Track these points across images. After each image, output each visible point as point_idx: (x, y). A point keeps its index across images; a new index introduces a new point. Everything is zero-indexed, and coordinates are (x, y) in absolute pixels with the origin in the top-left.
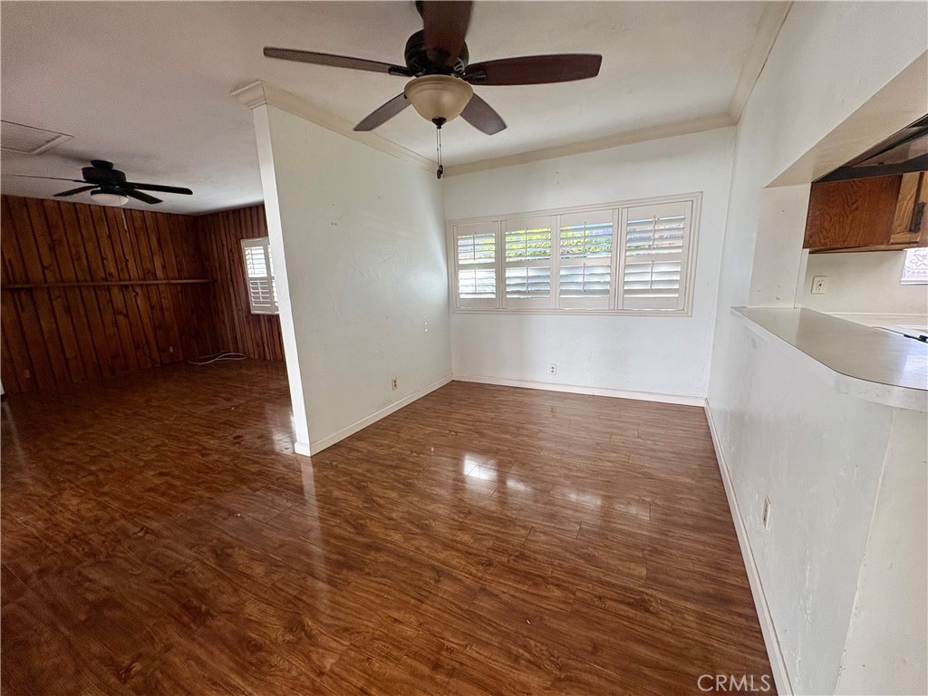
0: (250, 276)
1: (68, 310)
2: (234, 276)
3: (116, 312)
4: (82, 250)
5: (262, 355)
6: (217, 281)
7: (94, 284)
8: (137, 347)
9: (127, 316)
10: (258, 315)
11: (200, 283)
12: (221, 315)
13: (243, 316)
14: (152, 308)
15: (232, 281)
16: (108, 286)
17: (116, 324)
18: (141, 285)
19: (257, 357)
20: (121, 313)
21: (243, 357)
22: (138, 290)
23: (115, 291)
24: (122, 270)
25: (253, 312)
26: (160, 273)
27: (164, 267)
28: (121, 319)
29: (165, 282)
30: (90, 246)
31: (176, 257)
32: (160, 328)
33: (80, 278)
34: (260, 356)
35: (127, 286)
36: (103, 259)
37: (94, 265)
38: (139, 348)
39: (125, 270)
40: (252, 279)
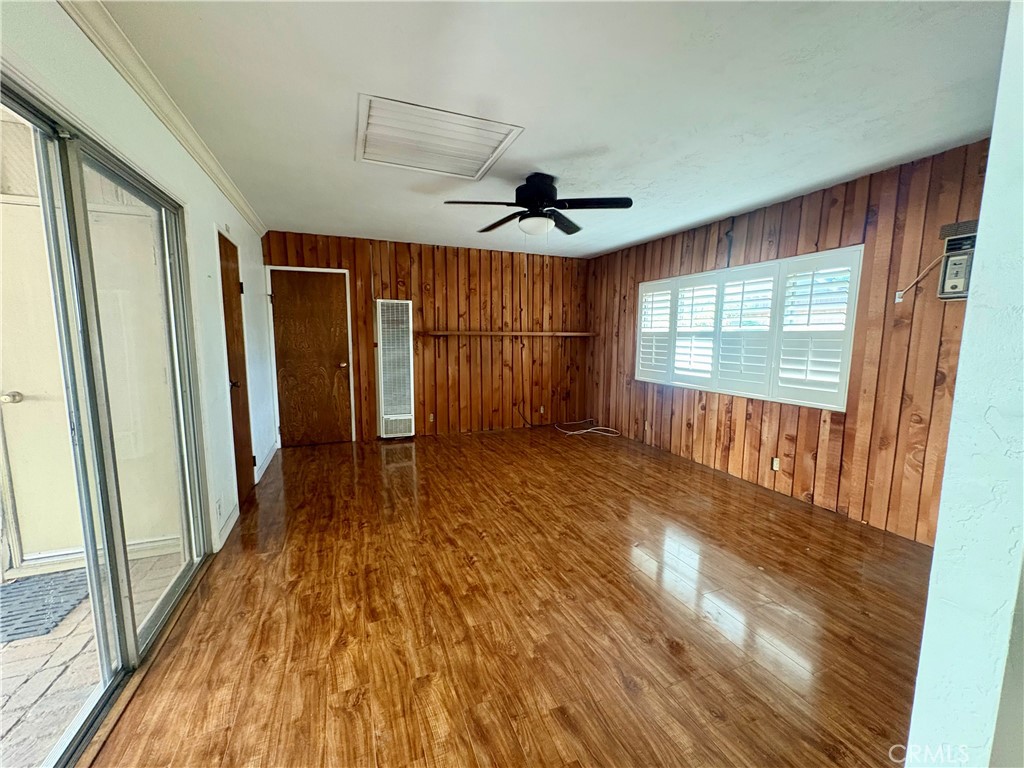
0: (643, 330)
1: (468, 359)
2: (621, 330)
3: (504, 364)
4: (489, 299)
5: (640, 435)
6: (598, 335)
7: (492, 333)
8: (514, 405)
9: (512, 369)
10: (644, 383)
11: (580, 337)
12: (595, 377)
13: (624, 380)
14: (534, 362)
15: (618, 336)
16: (502, 336)
17: (502, 376)
18: (529, 336)
19: (632, 437)
20: (507, 365)
21: (612, 433)
22: (525, 342)
23: (507, 342)
24: (516, 319)
25: (637, 378)
26: (546, 324)
27: (551, 318)
29: (551, 334)
30: (495, 293)
31: (564, 306)
32: (537, 384)
33: (483, 327)
34: (636, 436)
35: (516, 337)
36: (503, 308)
37: (495, 315)
39: (518, 320)
40: (645, 334)
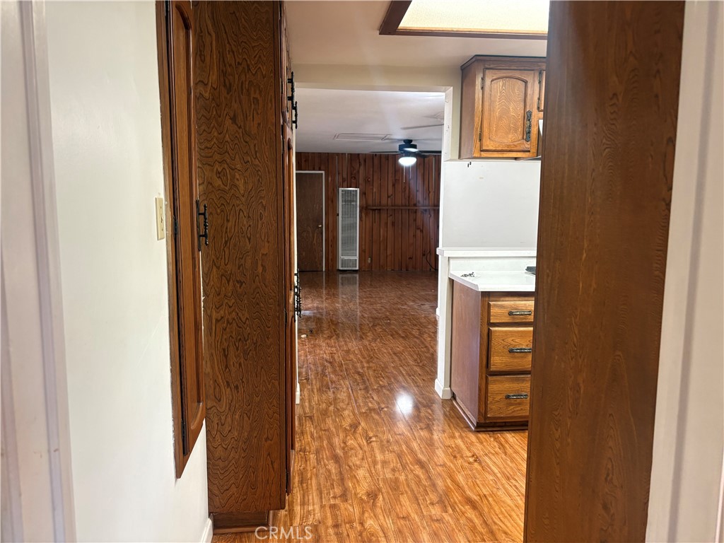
1: (393, 224)
4: (408, 186)
7: (409, 208)
9: (422, 231)
16: (416, 210)
17: (415, 236)
18: (434, 210)
20: (418, 229)
22: (432, 213)
23: (419, 214)
24: (426, 199)
28: (418, 232)
30: (412, 182)
33: (404, 204)
35: (426, 210)
36: (417, 191)
37: (411, 196)
38: (424, 255)
